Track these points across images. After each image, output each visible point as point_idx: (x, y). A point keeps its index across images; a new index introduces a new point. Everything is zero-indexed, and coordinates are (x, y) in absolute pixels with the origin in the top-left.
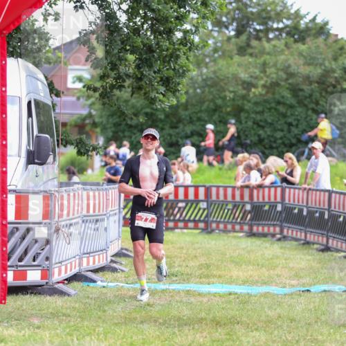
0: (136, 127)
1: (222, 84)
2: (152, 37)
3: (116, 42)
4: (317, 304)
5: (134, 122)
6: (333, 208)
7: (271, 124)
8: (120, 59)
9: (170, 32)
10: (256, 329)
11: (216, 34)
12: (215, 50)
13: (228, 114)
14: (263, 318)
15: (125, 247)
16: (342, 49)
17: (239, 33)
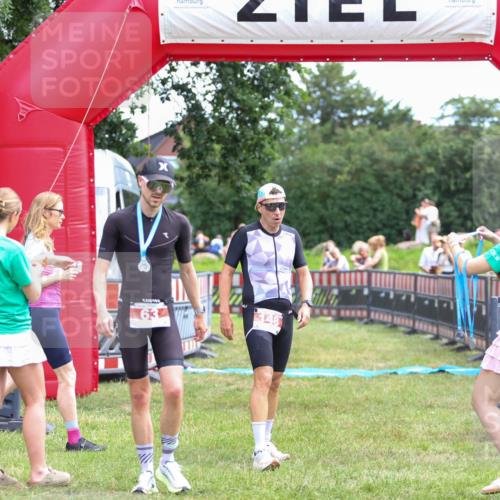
0: (224, 215)
1: (308, 171)
2: (237, 127)
3: (202, 131)
4: (403, 386)
5: (222, 211)
6: (418, 291)
7: (357, 210)
8: (207, 149)
9: (255, 121)
10: (344, 412)
11: (301, 123)
12: (301, 139)
13: (315, 200)
14: (351, 401)
15: (215, 333)
16: (425, 134)
17: (324, 120)
